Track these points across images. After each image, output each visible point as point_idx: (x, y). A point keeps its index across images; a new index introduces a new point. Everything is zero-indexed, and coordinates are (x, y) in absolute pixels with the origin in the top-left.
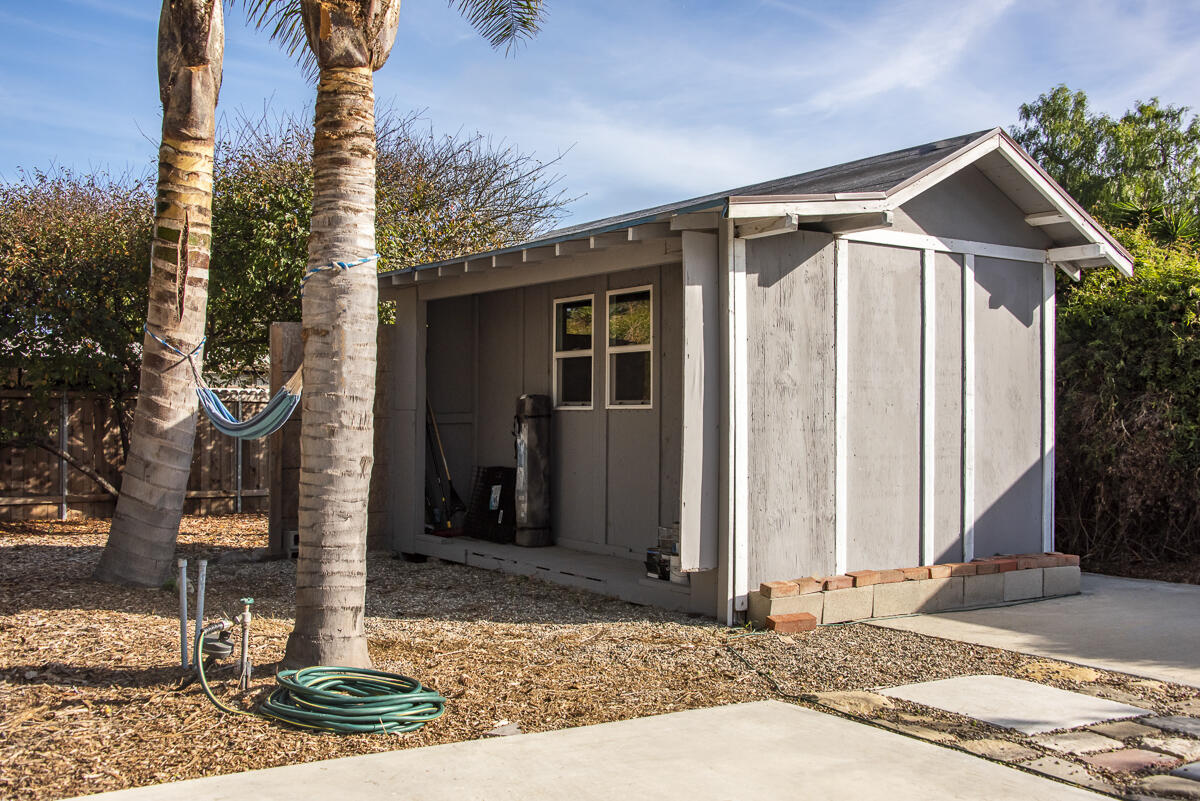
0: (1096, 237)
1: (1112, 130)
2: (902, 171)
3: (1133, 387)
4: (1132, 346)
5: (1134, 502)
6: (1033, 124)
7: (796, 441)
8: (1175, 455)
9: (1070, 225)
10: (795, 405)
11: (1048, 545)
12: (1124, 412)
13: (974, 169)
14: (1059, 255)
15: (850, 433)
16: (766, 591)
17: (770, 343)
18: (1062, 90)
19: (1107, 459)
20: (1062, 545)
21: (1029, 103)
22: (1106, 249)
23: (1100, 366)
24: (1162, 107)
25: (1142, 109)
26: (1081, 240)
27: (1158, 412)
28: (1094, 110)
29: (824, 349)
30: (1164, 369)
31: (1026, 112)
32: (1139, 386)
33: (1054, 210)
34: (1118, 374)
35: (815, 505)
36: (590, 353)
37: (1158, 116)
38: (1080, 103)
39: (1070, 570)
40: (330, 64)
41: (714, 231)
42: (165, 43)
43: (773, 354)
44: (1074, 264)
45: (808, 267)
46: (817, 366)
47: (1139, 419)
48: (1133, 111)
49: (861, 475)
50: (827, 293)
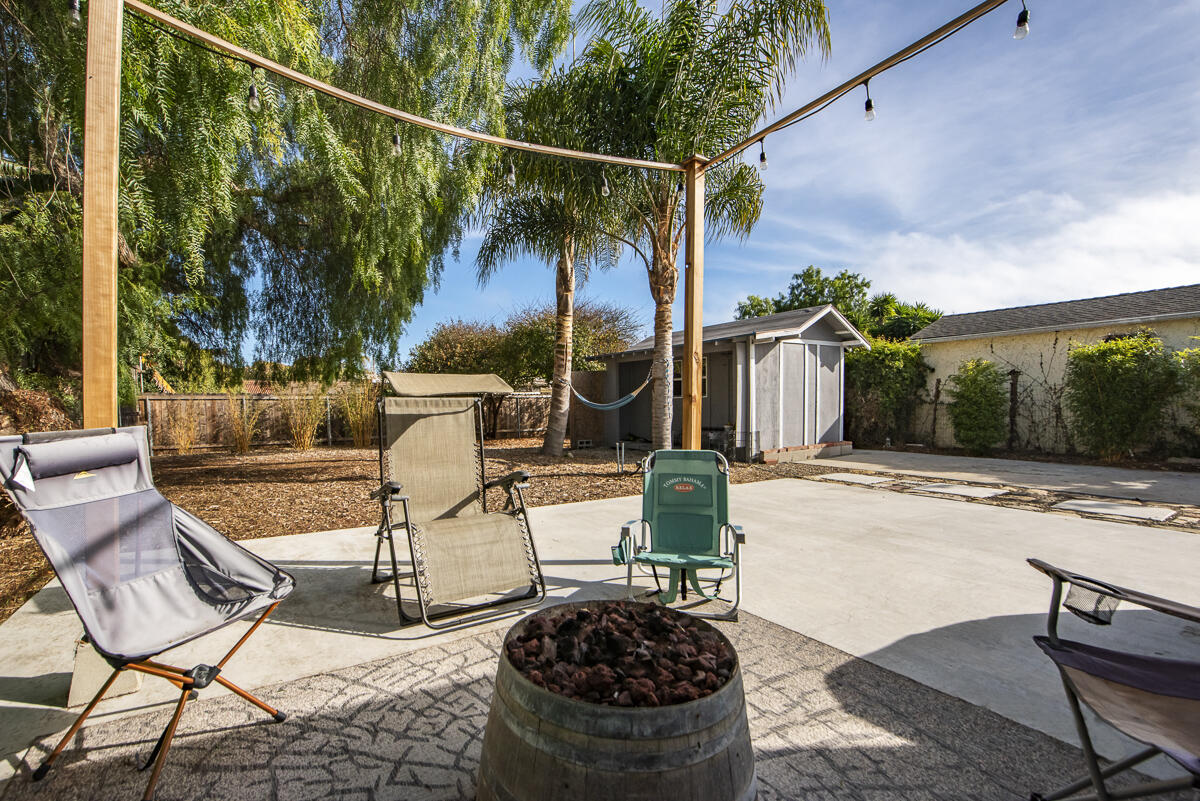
0: (859, 337)
1: (832, 284)
2: (802, 319)
3: (867, 386)
4: (866, 372)
5: (865, 424)
6: (800, 281)
7: (768, 407)
8: (881, 409)
9: (851, 334)
10: (768, 396)
11: (841, 439)
12: (864, 395)
13: (822, 320)
14: (845, 344)
15: (784, 408)
16: (762, 453)
17: (761, 376)
18: (811, 267)
19: (857, 410)
20: (846, 438)
21: (797, 273)
22: (862, 342)
23: (855, 380)
24: (850, 273)
25: (842, 275)
26: (854, 339)
27: (876, 394)
28: (823, 276)
29: (776, 378)
30: (878, 379)
31: (797, 277)
32: (869, 386)
33: (846, 329)
34: (860, 381)
35: (774, 426)
36: (681, 379)
37: (849, 277)
38: (818, 272)
39: (849, 446)
40: (660, 303)
41: (745, 342)
42: (559, 285)
43: (762, 380)
44: (850, 347)
45: (772, 352)
46: (774, 383)
47: (869, 397)
48: (839, 275)
49: (786, 417)
50: (777, 359)
